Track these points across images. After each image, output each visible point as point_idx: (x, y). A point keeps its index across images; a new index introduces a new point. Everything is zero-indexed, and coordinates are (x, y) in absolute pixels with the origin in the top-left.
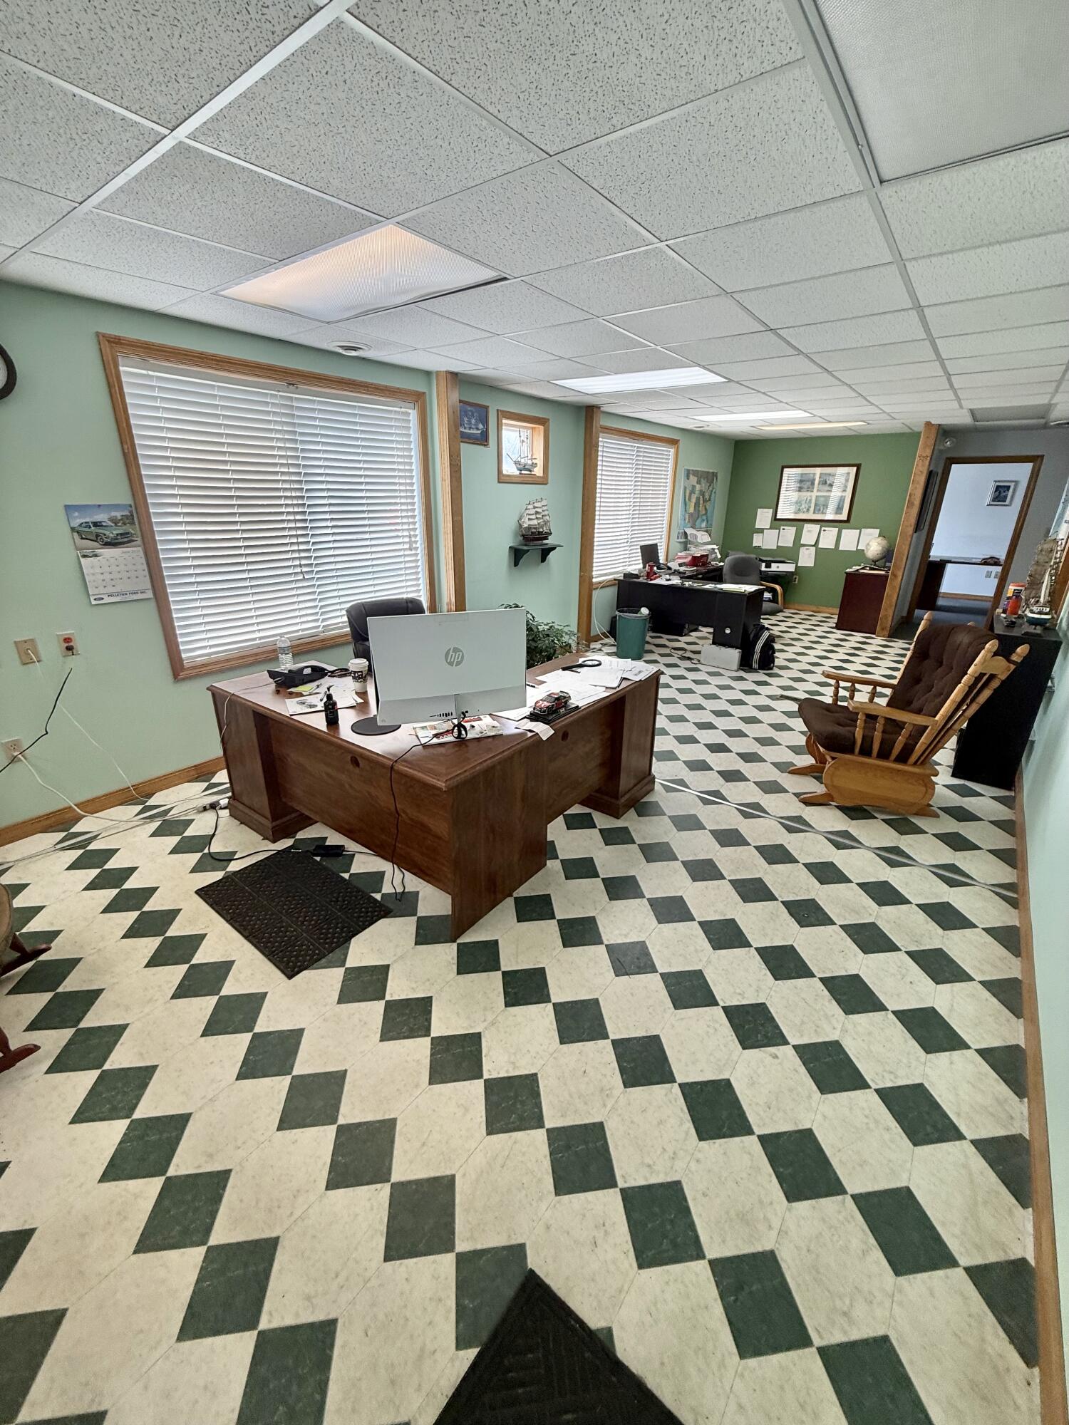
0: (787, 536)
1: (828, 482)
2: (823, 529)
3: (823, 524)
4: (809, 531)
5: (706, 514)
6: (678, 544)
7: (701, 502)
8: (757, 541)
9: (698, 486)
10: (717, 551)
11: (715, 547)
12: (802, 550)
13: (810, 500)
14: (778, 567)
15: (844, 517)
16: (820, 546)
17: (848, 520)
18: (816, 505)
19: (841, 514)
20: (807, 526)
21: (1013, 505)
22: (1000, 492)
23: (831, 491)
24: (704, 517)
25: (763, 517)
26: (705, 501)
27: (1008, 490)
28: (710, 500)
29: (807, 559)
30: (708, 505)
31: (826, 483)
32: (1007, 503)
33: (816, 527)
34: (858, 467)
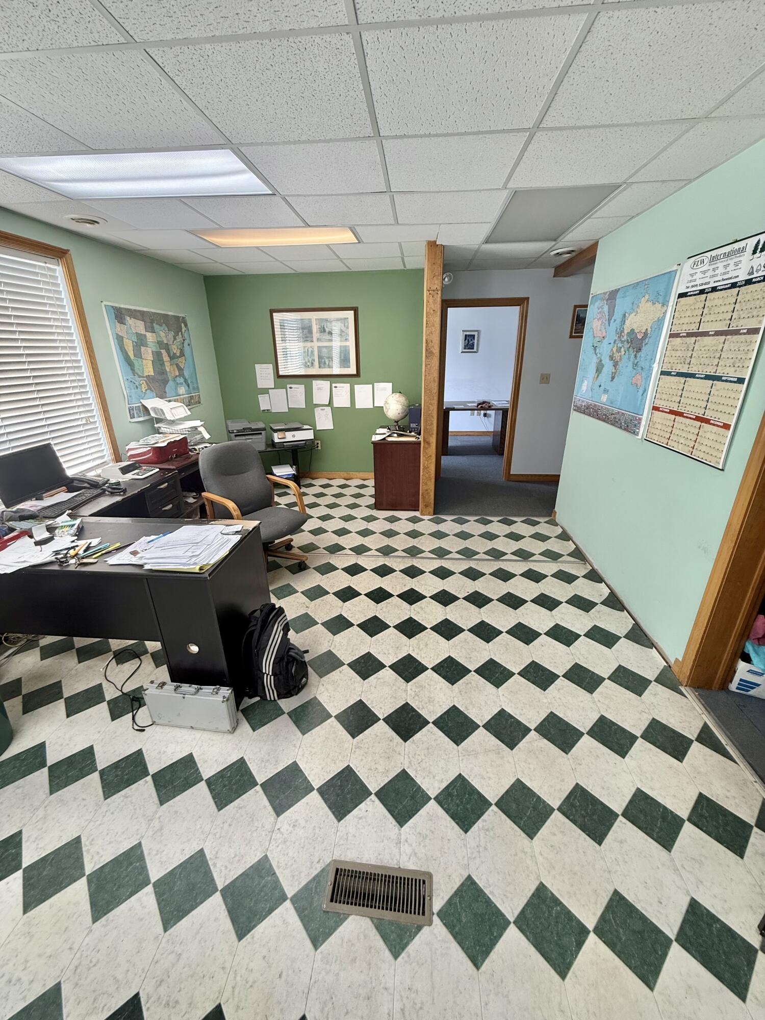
0: (297, 395)
1: (327, 330)
2: (334, 385)
3: (332, 379)
4: (319, 389)
5: (181, 374)
6: (138, 425)
7: (166, 358)
8: (264, 403)
9: (150, 337)
10: (202, 429)
11: (197, 423)
12: (318, 411)
13: (312, 352)
14: (294, 436)
15: (352, 370)
16: (335, 405)
17: (358, 374)
18: (320, 357)
19: (349, 367)
20: (316, 383)
21: (480, 351)
22: (468, 340)
23: (331, 340)
24: (181, 380)
25: (264, 375)
26: (172, 357)
27: (474, 338)
28: (182, 354)
29: (324, 421)
30: (182, 362)
31: (324, 331)
32: (475, 350)
33: (325, 384)
34: (355, 310)
